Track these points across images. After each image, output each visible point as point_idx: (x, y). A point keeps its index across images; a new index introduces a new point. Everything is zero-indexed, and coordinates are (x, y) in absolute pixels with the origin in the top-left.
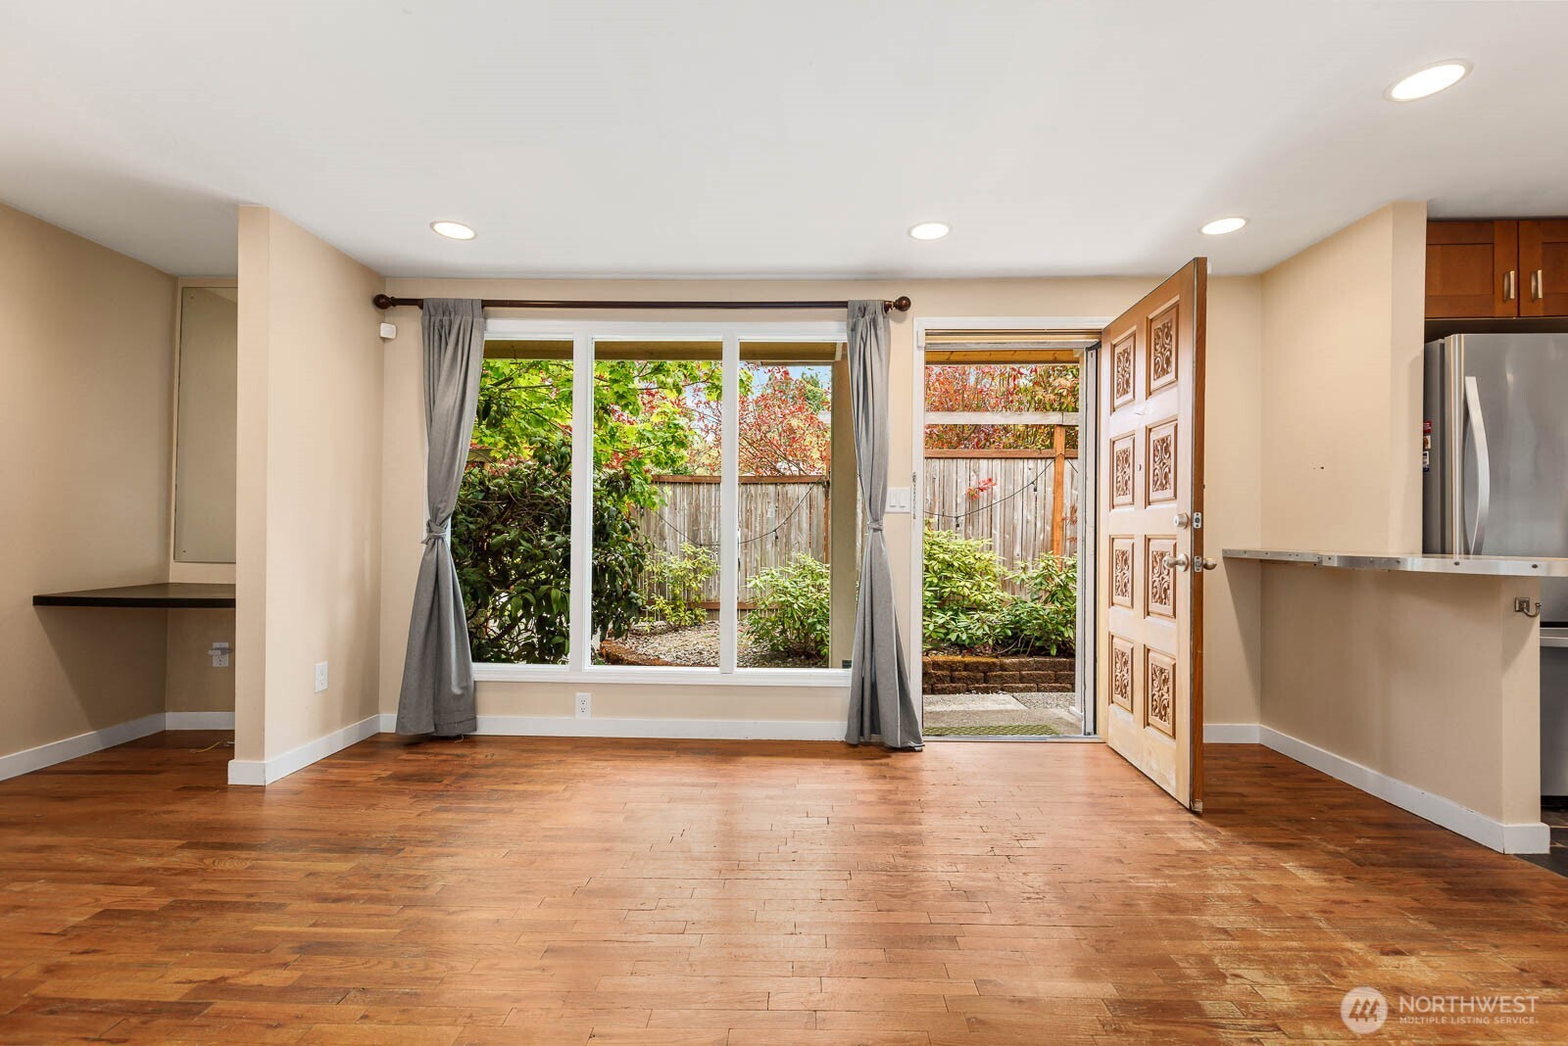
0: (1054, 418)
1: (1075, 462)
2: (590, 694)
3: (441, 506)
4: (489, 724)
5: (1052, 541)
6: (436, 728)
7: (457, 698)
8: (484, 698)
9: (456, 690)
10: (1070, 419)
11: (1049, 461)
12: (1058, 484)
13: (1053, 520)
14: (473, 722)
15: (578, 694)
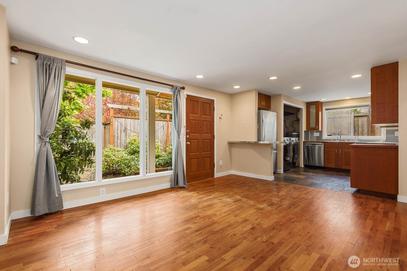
0: (167, 112)
1: (171, 122)
2: (105, 188)
3: (48, 130)
4: (67, 205)
5: (167, 140)
6: (49, 210)
7: (57, 198)
8: (64, 197)
9: (57, 196)
10: (170, 112)
11: (166, 122)
12: (168, 127)
13: (167, 135)
14: (62, 206)
15: (101, 189)
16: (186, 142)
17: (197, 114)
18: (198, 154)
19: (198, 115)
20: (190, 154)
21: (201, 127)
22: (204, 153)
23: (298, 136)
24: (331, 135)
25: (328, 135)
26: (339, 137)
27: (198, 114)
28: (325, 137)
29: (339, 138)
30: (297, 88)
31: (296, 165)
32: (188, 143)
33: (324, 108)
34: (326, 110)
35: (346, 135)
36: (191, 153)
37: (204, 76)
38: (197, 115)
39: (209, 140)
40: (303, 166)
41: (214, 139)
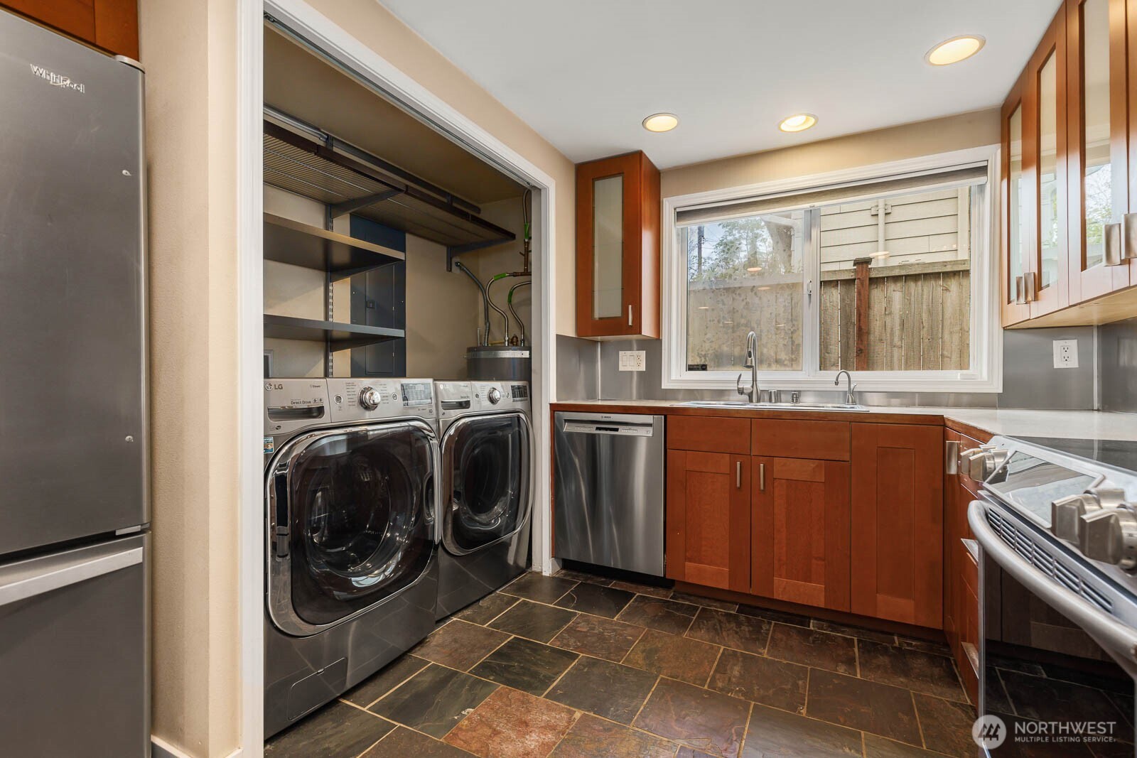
23: (525, 371)
24: (704, 368)
25: (690, 367)
28: (675, 375)
29: (745, 382)
31: (511, 561)
33: (669, 206)
34: (681, 215)
35: (777, 361)
40: (545, 564)
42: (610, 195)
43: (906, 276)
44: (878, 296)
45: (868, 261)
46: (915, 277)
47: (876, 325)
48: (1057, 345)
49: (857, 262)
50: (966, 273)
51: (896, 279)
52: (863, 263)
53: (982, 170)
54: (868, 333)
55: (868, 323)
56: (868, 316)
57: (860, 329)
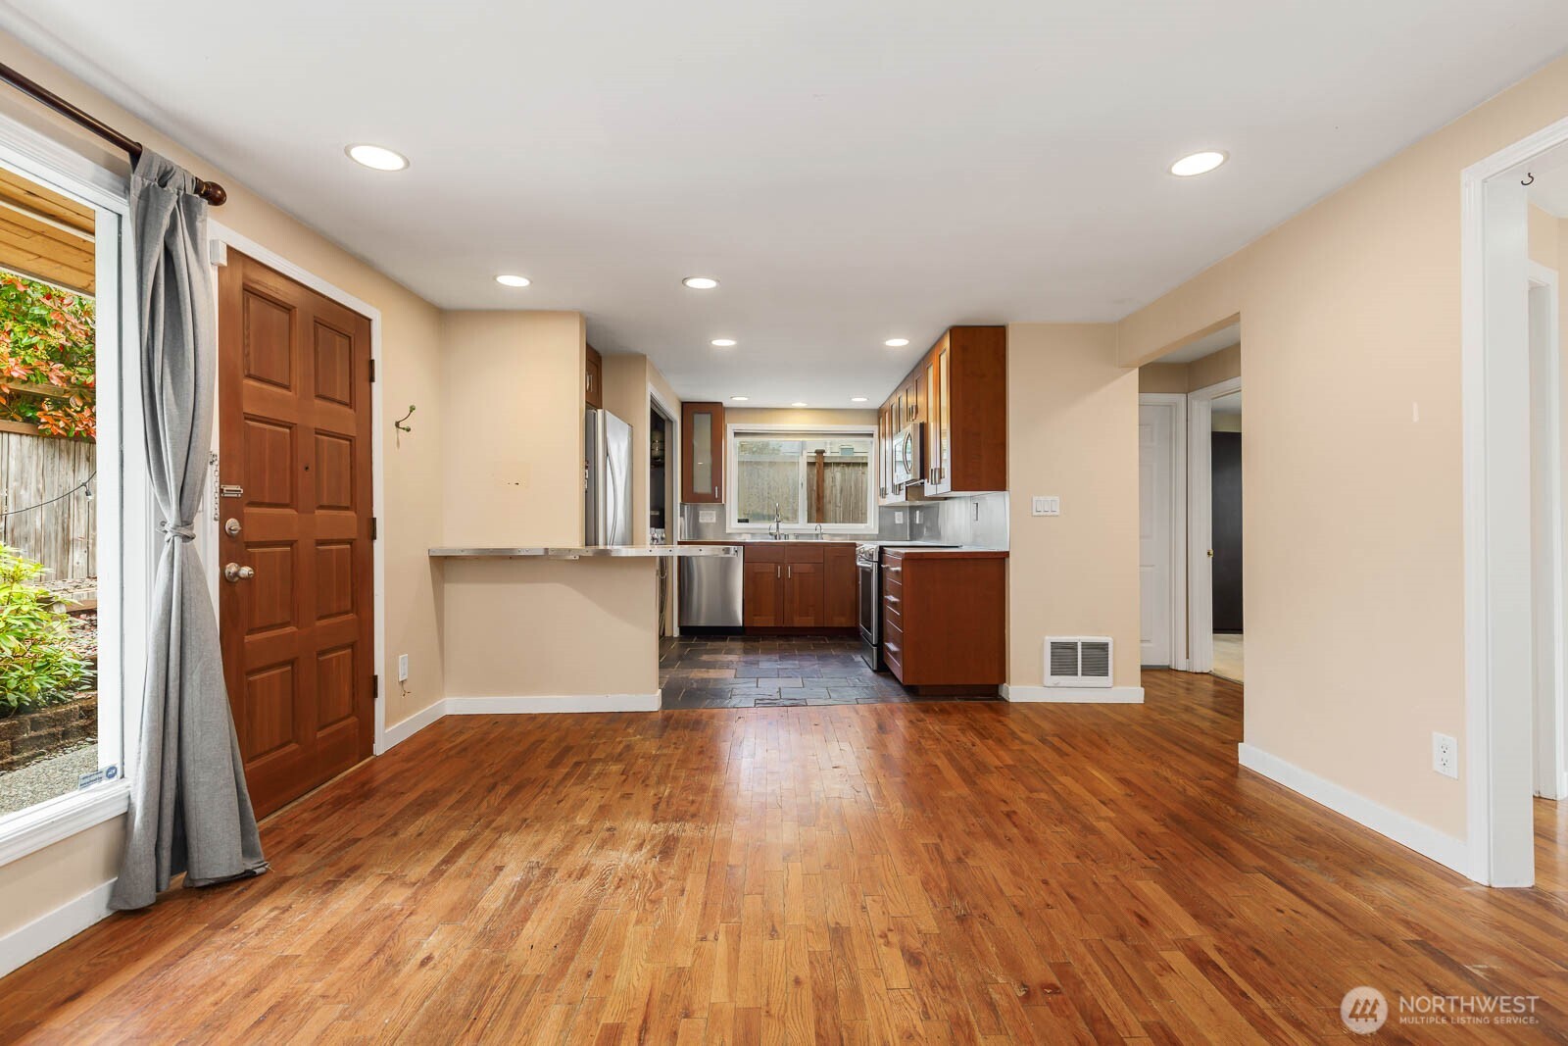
16: (222, 565)
17: (286, 383)
18: (294, 633)
19: (290, 394)
20: (248, 638)
21: (307, 468)
22: (324, 622)
24: (747, 521)
25: (739, 521)
26: (774, 525)
27: (287, 388)
28: (733, 526)
29: (775, 529)
30: (723, 343)
32: (232, 568)
33: (730, 428)
34: (736, 434)
35: (787, 519)
36: (251, 631)
37: (408, 163)
38: (285, 392)
39: (348, 546)
40: (676, 634)
41: (374, 537)
42: (703, 425)
43: (844, 463)
44: (828, 473)
45: (823, 451)
46: (848, 464)
47: (827, 492)
48: (897, 513)
49: (816, 452)
50: (866, 464)
51: (838, 464)
52: (820, 453)
53: (872, 435)
54: (823, 497)
55: (823, 492)
56: (823, 486)
57: (818, 495)
